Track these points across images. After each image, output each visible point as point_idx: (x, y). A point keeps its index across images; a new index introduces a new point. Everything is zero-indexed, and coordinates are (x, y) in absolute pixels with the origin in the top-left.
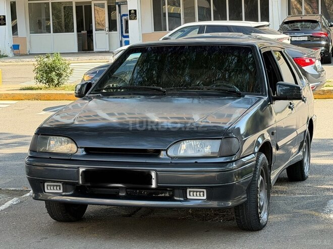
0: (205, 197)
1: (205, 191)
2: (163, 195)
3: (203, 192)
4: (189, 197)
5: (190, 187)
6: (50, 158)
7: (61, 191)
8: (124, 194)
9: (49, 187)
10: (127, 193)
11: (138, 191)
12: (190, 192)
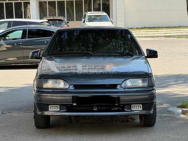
0: (141, 109)
1: (141, 105)
2: (114, 109)
3: (140, 106)
4: (132, 109)
5: (133, 104)
6: (53, 91)
7: (59, 110)
8: (96, 110)
9: (51, 108)
10: (98, 109)
11: (100, 108)
12: (133, 106)
